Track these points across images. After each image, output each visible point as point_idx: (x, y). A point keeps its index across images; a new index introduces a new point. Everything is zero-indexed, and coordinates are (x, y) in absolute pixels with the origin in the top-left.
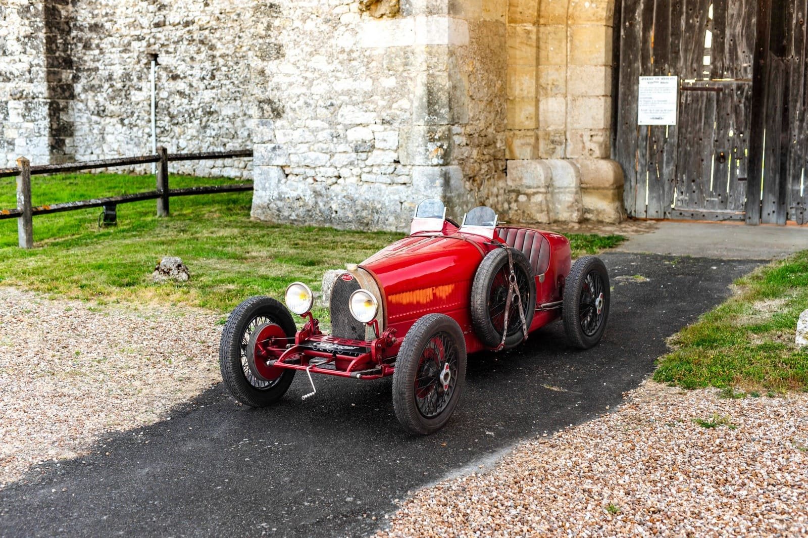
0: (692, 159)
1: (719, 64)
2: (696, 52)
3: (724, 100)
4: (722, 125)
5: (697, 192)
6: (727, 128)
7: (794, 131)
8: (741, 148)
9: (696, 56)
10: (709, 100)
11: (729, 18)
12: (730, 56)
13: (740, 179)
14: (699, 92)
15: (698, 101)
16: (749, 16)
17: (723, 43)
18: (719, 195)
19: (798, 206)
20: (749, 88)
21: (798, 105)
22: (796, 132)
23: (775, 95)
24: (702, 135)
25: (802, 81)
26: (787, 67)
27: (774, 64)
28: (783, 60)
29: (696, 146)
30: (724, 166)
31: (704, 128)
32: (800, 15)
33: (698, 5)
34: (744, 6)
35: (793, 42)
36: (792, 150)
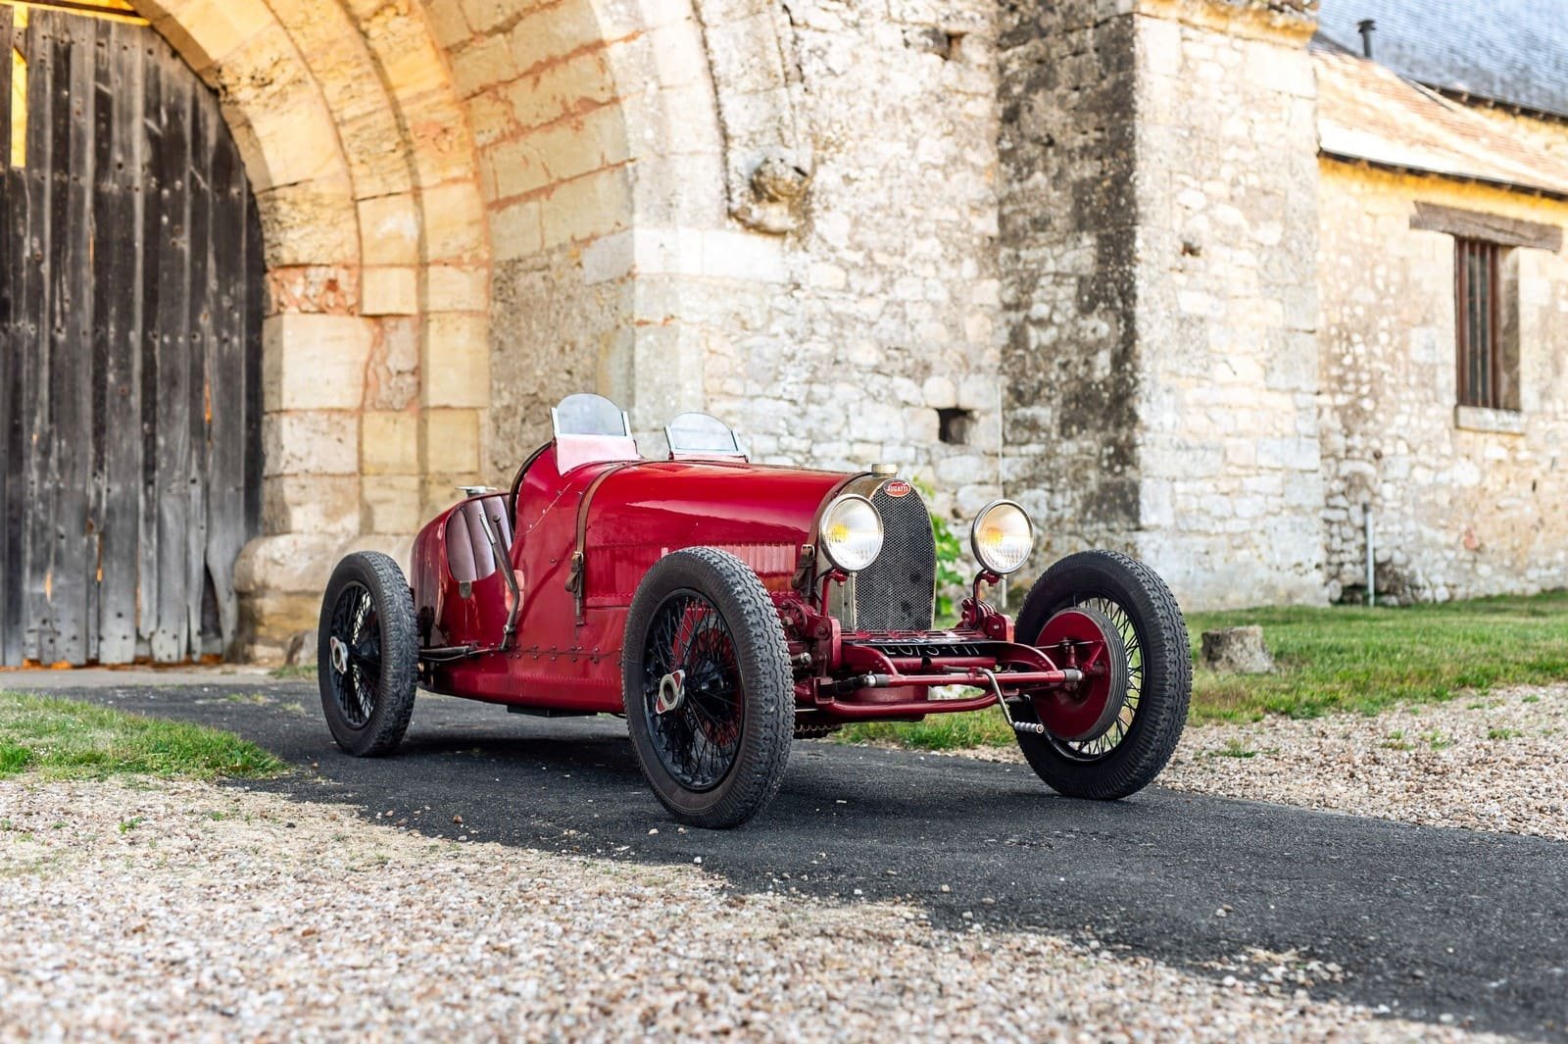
7: (30, 471)
19: (43, 627)
21: (38, 421)
22: (35, 475)
25: (45, 374)
26: (16, 342)
28: (6, 331)
32: (36, 244)
35: (24, 293)
36: (30, 512)
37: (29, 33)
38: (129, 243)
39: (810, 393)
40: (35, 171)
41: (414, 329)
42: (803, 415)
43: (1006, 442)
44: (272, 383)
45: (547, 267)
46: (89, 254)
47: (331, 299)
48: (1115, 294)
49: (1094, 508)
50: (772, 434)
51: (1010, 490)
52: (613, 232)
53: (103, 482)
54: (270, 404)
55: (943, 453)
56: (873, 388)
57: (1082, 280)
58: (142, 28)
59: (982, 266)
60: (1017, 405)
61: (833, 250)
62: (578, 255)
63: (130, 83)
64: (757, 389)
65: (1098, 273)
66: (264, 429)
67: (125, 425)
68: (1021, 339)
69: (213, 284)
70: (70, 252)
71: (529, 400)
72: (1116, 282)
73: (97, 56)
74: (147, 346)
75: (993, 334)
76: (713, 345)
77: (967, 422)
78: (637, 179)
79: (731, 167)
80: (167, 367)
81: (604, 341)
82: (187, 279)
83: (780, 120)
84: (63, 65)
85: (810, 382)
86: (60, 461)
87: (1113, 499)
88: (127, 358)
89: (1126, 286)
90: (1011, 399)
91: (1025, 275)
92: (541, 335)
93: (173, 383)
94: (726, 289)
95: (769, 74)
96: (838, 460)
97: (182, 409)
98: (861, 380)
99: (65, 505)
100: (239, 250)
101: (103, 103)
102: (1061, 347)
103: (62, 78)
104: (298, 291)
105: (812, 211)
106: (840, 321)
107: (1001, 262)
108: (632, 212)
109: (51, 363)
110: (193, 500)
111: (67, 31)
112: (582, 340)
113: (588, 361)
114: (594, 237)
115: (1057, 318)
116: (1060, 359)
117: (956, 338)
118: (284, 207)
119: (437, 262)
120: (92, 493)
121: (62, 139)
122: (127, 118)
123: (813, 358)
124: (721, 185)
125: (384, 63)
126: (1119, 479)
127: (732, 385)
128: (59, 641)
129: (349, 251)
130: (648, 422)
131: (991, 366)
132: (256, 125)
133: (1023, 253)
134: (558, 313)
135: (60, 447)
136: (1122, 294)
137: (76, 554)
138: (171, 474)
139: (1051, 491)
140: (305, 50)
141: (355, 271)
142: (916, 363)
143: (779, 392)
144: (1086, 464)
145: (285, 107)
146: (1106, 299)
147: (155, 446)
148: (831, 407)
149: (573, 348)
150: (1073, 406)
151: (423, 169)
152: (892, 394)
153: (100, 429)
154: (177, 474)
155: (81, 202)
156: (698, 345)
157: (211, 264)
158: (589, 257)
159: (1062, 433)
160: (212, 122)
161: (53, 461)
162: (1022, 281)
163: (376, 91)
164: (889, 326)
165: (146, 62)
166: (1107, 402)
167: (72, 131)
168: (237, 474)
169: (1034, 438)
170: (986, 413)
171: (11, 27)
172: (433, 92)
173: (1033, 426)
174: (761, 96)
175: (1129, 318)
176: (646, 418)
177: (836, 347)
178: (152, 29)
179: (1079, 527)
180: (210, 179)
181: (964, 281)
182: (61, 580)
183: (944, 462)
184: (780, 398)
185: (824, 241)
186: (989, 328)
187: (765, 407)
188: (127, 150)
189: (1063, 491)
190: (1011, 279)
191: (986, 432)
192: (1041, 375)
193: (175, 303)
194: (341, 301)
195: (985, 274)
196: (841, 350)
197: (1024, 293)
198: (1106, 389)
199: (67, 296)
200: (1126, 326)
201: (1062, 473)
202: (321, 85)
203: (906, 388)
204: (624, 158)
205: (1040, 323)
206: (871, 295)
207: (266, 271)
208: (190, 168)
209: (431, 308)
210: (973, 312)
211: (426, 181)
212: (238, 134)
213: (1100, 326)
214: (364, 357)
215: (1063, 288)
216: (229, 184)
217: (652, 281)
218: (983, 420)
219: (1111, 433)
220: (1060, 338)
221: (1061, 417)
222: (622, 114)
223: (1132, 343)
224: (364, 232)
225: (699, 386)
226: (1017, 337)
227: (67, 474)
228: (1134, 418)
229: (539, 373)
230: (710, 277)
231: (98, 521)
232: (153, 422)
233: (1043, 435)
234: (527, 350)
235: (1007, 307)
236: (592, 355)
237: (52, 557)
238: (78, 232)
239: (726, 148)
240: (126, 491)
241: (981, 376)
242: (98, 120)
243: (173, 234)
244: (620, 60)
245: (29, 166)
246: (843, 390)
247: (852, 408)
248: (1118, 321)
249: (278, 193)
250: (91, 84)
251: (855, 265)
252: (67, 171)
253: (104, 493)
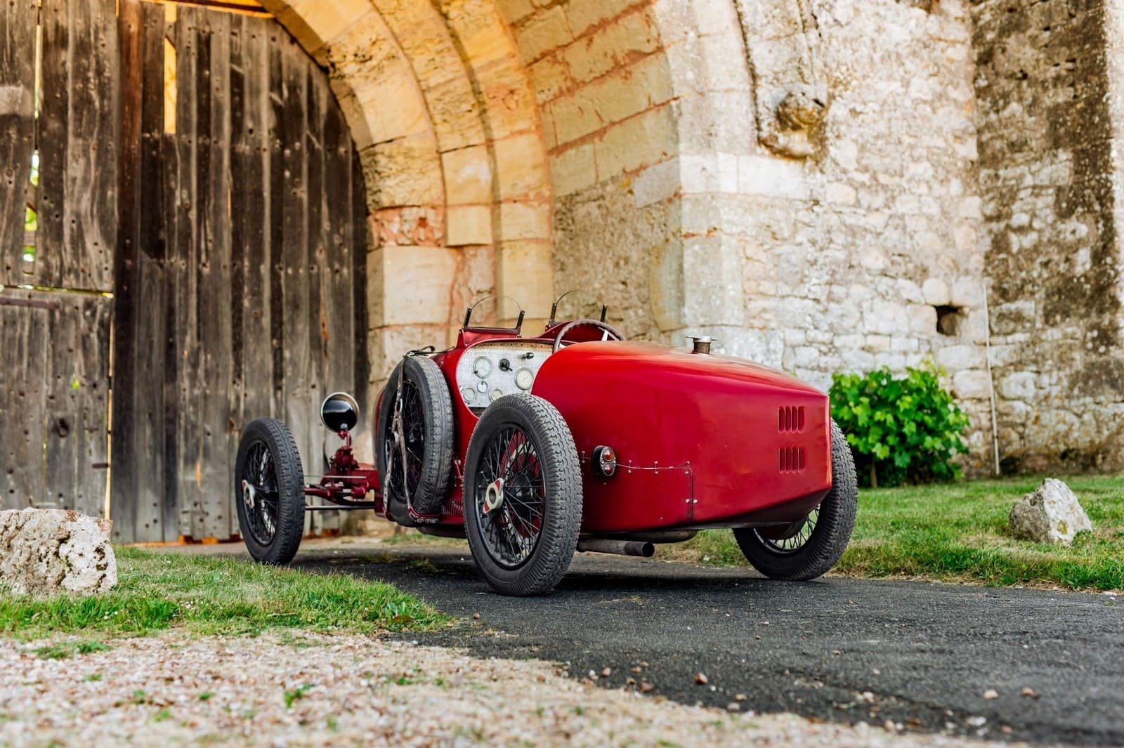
0: (6, 429)
1: (54, 261)
2: (11, 234)
3: (64, 324)
4: (60, 369)
5: (17, 491)
6: (68, 373)
7: (182, 380)
8: (95, 410)
9: (9, 242)
10: (35, 323)
11: (70, 183)
12: (73, 248)
13: (96, 466)
14: (17, 308)
15: (14, 323)
16: (103, 184)
17: (61, 225)
18: (60, 495)
19: (195, 509)
20: (106, 306)
21: (188, 339)
22: (186, 384)
23: (149, 320)
24: (23, 386)
25: (193, 301)
26: (170, 275)
27: (145, 270)
28: (161, 266)
29: (13, 404)
30: (67, 443)
31: (28, 374)
32: (185, 196)
33: (12, 152)
34: (93, 167)
35: (176, 235)
36: (183, 414)
37: (177, 26)
38: (258, 193)
39: (830, 293)
40: (184, 136)
41: (490, 256)
42: (825, 311)
43: (992, 333)
44: (375, 304)
45: (602, 197)
46: (228, 205)
47: (422, 233)
48: (1093, 198)
49: (1081, 384)
50: (800, 328)
51: (997, 374)
52: (660, 161)
53: (241, 388)
54: (373, 321)
55: (941, 343)
56: (882, 288)
57: (1059, 190)
58: (267, 20)
59: (966, 185)
60: (1001, 301)
61: (844, 171)
62: (628, 185)
63: (258, 64)
64: (786, 290)
65: (1075, 183)
66: (370, 343)
67: (258, 341)
68: (1002, 244)
69: (326, 225)
70: (212, 202)
71: (588, 310)
72: (1093, 189)
73: (231, 43)
74: (275, 276)
75: (977, 242)
76: (749, 253)
77: (958, 318)
78: (680, 114)
79: (760, 101)
80: (291, 294)
81: (655, 254)
82: (305, 222)
83: (800, 60)
84: (205, 50)
85: (830, 284)
86: (207, 373)
87: (1099, 376)
88: (259, 286)
89: (1103, 191)
90: (996, 296)
91: (1004, 191)
92: (598, 254)
93: (296, 306)
94: (759, 205)
95: (789, 22)
96: (855, 350)
97: (303, 327)
98: (872, 282)
99: (211, 408)
100: (346, 198)
101: (237, 80)
102: (1041, 249)
103: (204, 61)
104: (395, 228)
105: (826, 139)
106: (853, 231)
107: (981, 181)
108: (677, 142)
109: (198, 291)
110: (313, 402)
111: (208, 23)
112: (635, 255)
113: (641, 272)
114: (643, 167)
115: (1036, 224)
116: (1042, 259)
117: (948, 246)
118: (382, 160)
119: (508, 200)
120: (232, 398)
121: (204, 110)
122: (256, 92)
123: (832, 263)
124: (751, 118)
125: (462, 39)
126: (1104, 358)
127: (767, 287)
128: (207, 520)
129: (435, 194)
130: (697, 319)
131: (977, 269)
132: (359, 95)
133: (1002, 173)
134: (612, 235)
135: (206, 360)
136: (1099, 198)
137: (221, 448)
138: (295, 381)
139: (1038, 372)
140: (397, 31)
141: (441, 211)
142: (916, 267)
143: (805, 292)
144: (1070, 348)
145: (382, 78)
146: (1084, 204)
147: (282, 359)
148: (848, 305)
149: (626, 263)
150: (1056, 298)
151: (494, 124)
152: (897, 294)
153: (238, 345)
154: (300, 381)
155: (220, 161)
156: (737, 253)
157: (325, 209)
158: (639, 185)
159: (1047, 322)
160: (323, 95)
161: (201, 372)
162: (1002, 196)
163: (454, 63)
164: (893, 236)
165: (270, 47)
166: (1088, 292)
167: (212, 104)
168: (348, 380)
169: (1020, 327)
170: (974, 309)
171: (163, 21)
172: (502, 60)
173: (1019, 318)
174: (783, 41)
175: (1108, 219)
176: (695, 316)
177: (850, 254)
178: (275, 21)
179: (1066, 402)
180: (322, 141)
181: (952, 198)
182: (209, 470)
183: (942, 350)
184: (806, 297)
185: (837, 164)
186: (974, 237)
187: (794, 305)
188: (256, 118)
189: (1050, 371)
190: (991, 195)
191: (975, 324)
192: (1023, 274)
193: (296, 241)
194: (430, 235)
195: (969, 192)
196: (854, 256)
197: (1004, 206)
198: (1087, 281)
199: (210, 237)
200: (1105, 226)
201: (1048, 356)
202: (410, 60)
203: (908, 288)
204: (670, 97)
205: (1021, 230)
206: (877, 210)
207: (368, 214)
208: (306, 132)
209: (504, 238)
210: (960, 223)
211: (497, 134)
212: (345, 103)
213: (1080, 228)
214: (449, 281)
215: (1041, 198)
216: (337, 144)
217: (697, 199)
218: (972, 315)
219: (1094, 318)
220: (1040, 241)
221: (1045, 308)
222: (667, 60)
223: (1111, 239)
224: (447, 178)
225: (739, 287)
226: (999, 243)
227: (212, 382)
228: (1115, 304)
229: (597, 285)
230: (745, 194)
231: (238, 421)
232: (280, 339)
233: (1028, 325)
234: (586, 268)
235: (989, 219)
236: (644, 266)
237: (201, 451)
238: (218, 185)
239: (755, 85)
240: (260, 396)
241: (969, 278)
242: (233, 94)
243: (295, 185)
244: (664, 15)
245: (178, 133)
246: (857, 290)
247: (866, 305)
248: (1097, 222)
249: (377, 149)
250: (227, 66)
251: (863, 185)
252: (209, 136)
253: (242, 397)
